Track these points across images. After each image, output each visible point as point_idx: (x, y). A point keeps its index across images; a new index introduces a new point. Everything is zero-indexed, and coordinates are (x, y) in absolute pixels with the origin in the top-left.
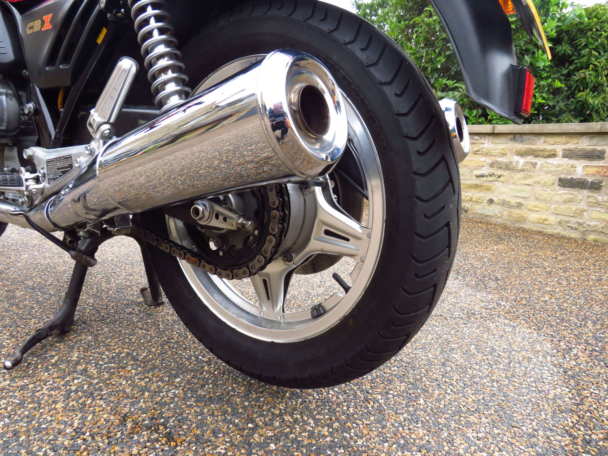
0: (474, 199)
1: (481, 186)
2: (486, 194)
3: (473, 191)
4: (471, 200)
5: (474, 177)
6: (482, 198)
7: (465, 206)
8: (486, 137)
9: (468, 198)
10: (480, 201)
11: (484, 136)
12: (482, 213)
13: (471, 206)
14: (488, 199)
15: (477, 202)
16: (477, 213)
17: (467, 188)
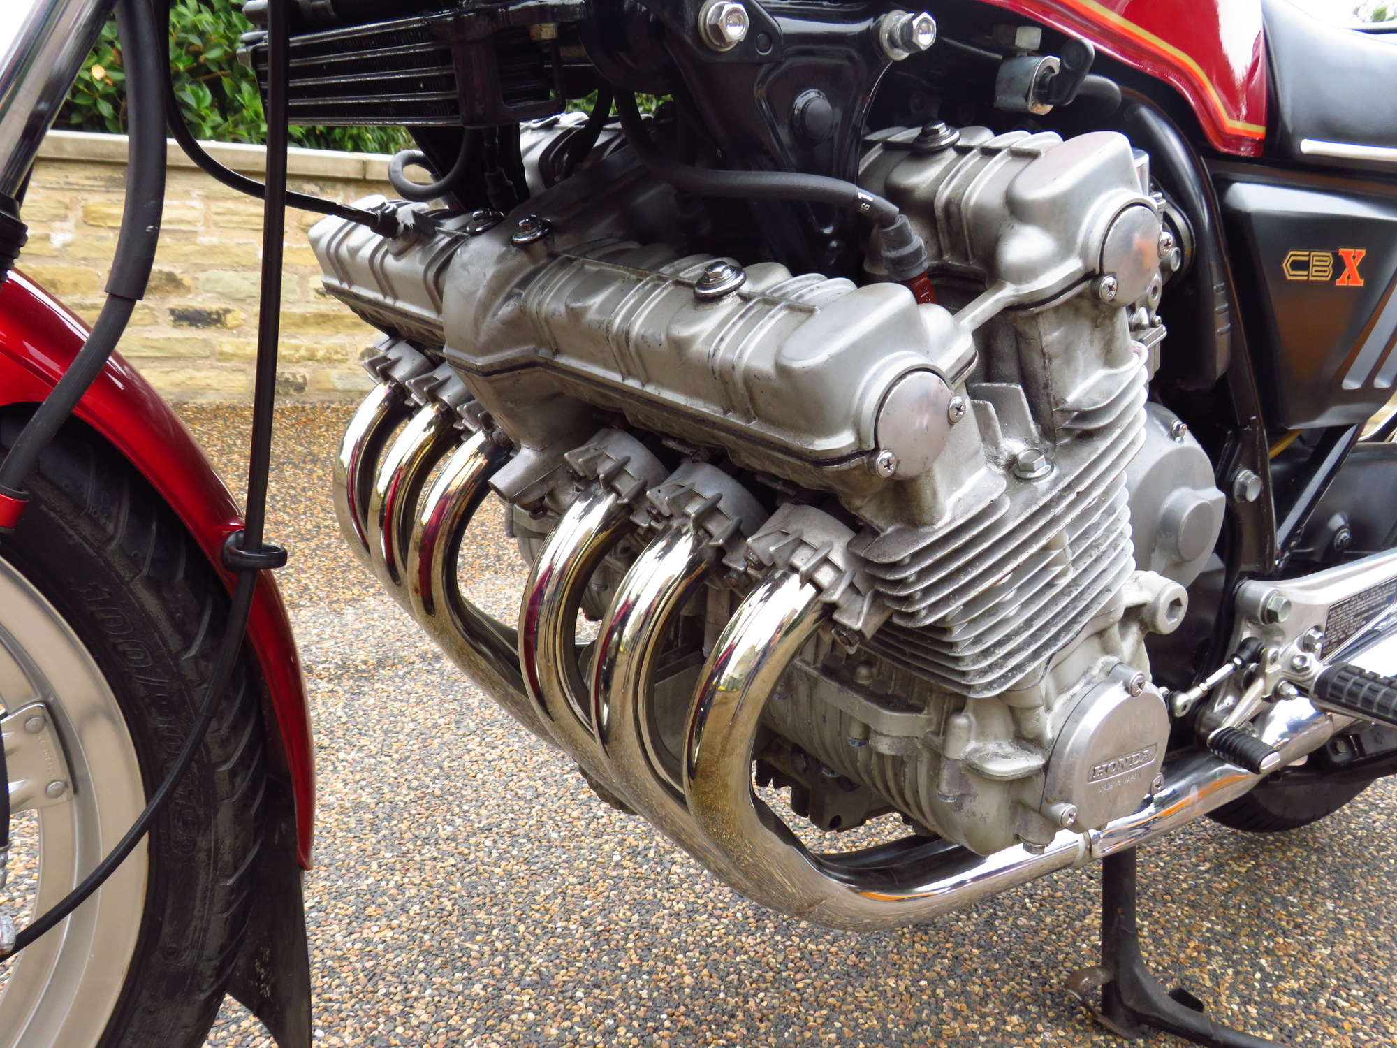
0: (320, 354)
1: (336, 317)
2: (353, 336)
3: (312, 331)
4: (312, 357)
5: (313, 294)
6: (342, 347)
7: (294, 376)
8: (339, 186)
9: (303, 352)
10: (340, 357)
11: (330, 184)
12: (348, 387)
13: (314, 371)
14: (361, 348)
15: (329, 360)
16: (335, 390)
17: (296, 325)
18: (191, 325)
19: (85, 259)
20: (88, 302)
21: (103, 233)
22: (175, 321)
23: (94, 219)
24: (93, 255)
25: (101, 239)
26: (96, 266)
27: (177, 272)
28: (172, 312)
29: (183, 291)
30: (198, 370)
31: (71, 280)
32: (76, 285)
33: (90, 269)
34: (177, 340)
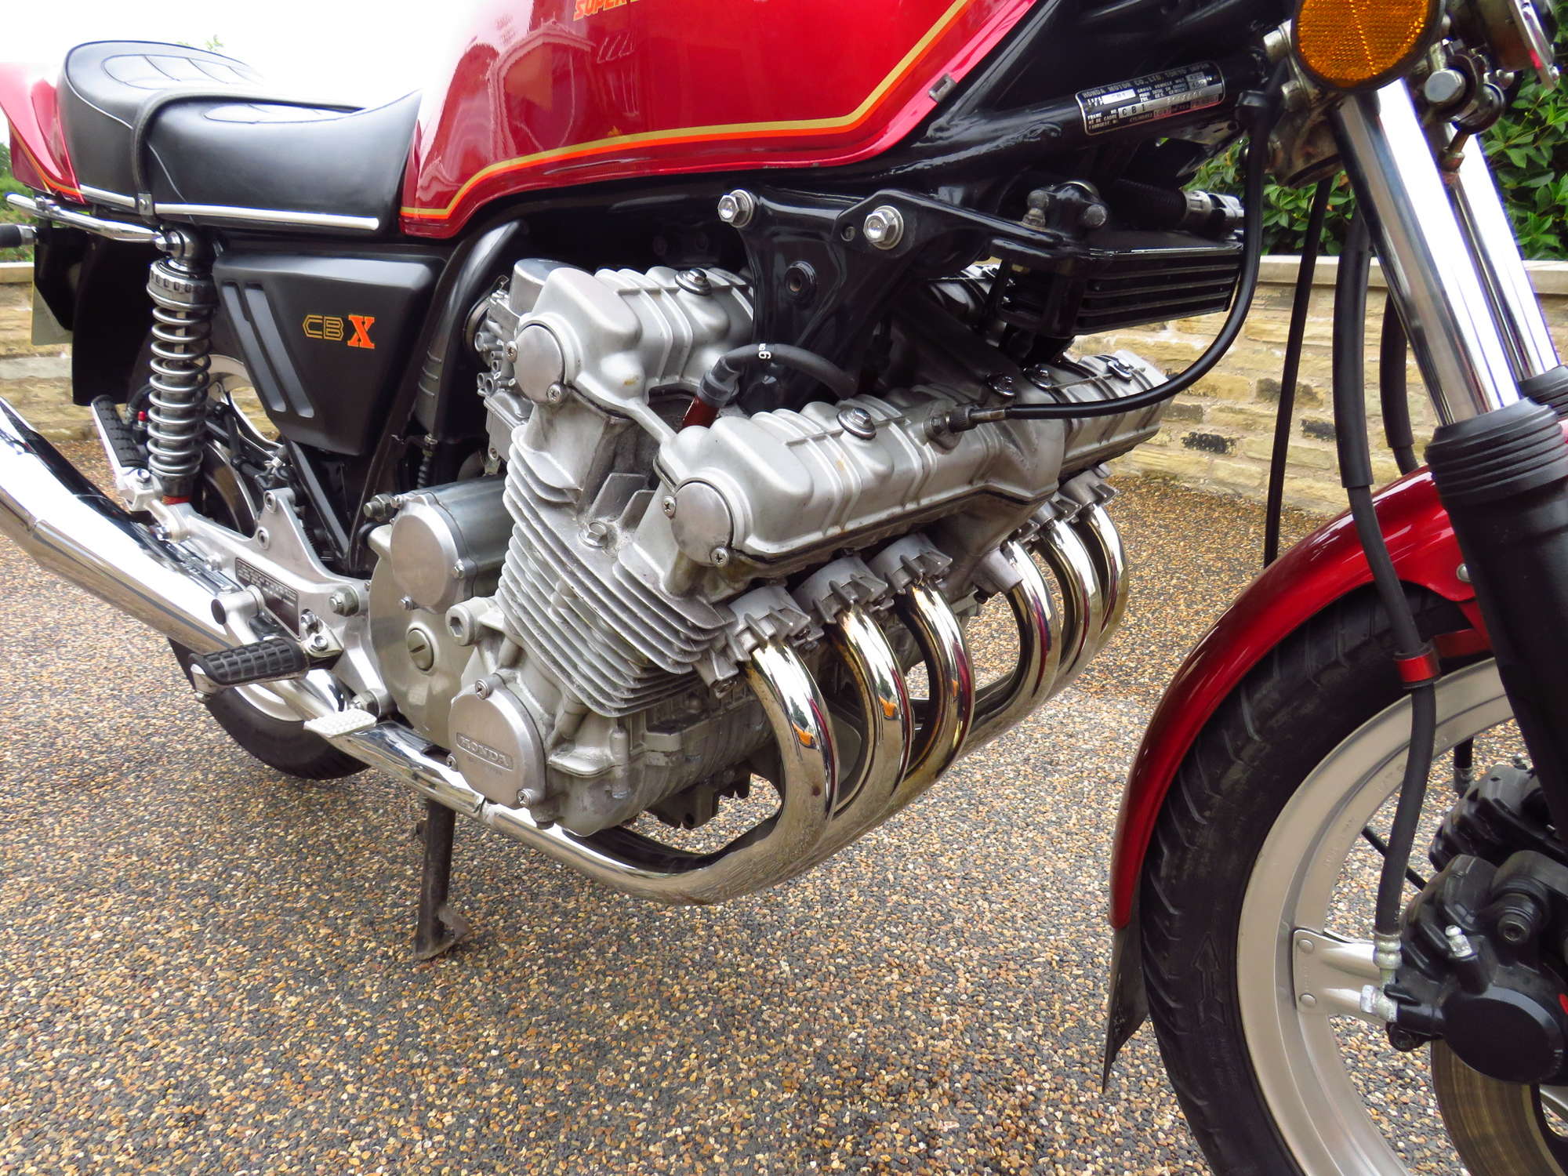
18: (1317, 437)
19: (1242, 369)
20: (1238, 407)
21: (1258, 346)
22: (1304, 431)
23: (1252, 334)
24: (1248, 366)
25: (1255, 352)
26: (1249, 376)
27: (1313, 385)
28: (1304, 422)
29: (1316, 404)
30: (1318, 481)
31: (1228, 387)
32: (1230, 391)
33: (1244, 378)
34: (1304, 450)
